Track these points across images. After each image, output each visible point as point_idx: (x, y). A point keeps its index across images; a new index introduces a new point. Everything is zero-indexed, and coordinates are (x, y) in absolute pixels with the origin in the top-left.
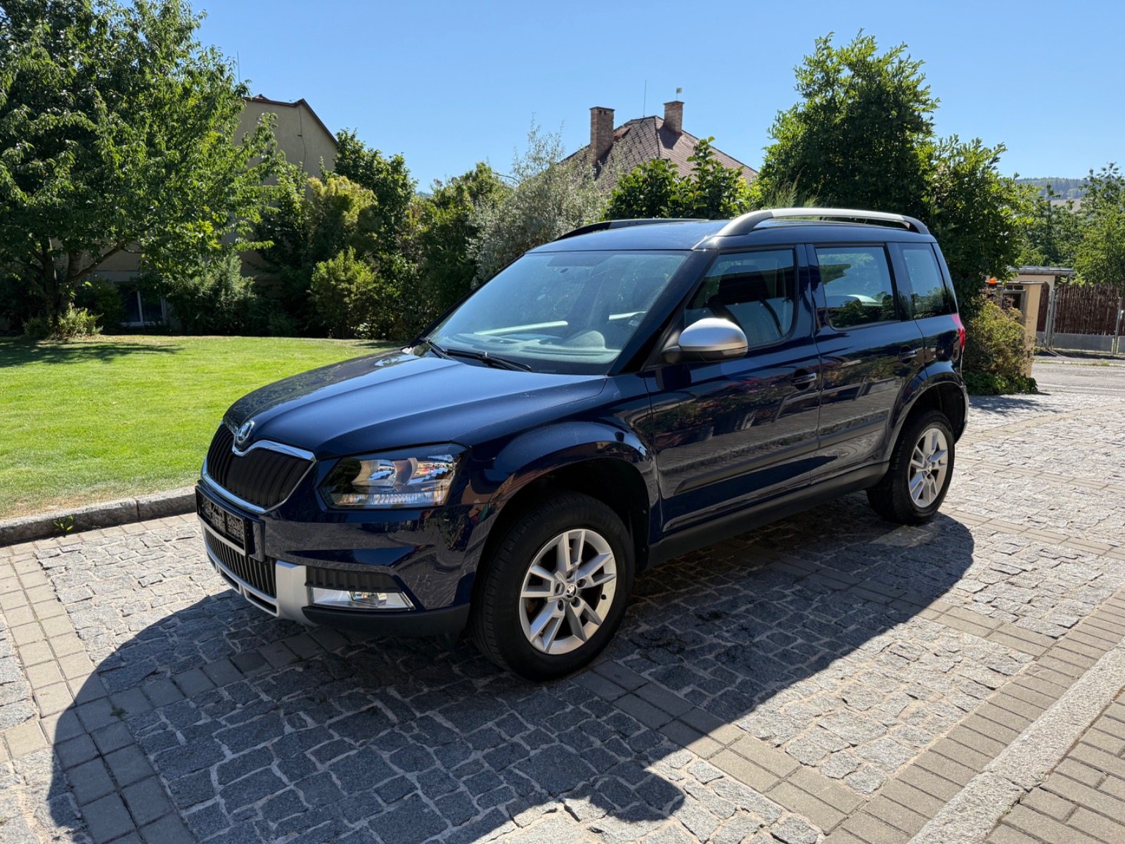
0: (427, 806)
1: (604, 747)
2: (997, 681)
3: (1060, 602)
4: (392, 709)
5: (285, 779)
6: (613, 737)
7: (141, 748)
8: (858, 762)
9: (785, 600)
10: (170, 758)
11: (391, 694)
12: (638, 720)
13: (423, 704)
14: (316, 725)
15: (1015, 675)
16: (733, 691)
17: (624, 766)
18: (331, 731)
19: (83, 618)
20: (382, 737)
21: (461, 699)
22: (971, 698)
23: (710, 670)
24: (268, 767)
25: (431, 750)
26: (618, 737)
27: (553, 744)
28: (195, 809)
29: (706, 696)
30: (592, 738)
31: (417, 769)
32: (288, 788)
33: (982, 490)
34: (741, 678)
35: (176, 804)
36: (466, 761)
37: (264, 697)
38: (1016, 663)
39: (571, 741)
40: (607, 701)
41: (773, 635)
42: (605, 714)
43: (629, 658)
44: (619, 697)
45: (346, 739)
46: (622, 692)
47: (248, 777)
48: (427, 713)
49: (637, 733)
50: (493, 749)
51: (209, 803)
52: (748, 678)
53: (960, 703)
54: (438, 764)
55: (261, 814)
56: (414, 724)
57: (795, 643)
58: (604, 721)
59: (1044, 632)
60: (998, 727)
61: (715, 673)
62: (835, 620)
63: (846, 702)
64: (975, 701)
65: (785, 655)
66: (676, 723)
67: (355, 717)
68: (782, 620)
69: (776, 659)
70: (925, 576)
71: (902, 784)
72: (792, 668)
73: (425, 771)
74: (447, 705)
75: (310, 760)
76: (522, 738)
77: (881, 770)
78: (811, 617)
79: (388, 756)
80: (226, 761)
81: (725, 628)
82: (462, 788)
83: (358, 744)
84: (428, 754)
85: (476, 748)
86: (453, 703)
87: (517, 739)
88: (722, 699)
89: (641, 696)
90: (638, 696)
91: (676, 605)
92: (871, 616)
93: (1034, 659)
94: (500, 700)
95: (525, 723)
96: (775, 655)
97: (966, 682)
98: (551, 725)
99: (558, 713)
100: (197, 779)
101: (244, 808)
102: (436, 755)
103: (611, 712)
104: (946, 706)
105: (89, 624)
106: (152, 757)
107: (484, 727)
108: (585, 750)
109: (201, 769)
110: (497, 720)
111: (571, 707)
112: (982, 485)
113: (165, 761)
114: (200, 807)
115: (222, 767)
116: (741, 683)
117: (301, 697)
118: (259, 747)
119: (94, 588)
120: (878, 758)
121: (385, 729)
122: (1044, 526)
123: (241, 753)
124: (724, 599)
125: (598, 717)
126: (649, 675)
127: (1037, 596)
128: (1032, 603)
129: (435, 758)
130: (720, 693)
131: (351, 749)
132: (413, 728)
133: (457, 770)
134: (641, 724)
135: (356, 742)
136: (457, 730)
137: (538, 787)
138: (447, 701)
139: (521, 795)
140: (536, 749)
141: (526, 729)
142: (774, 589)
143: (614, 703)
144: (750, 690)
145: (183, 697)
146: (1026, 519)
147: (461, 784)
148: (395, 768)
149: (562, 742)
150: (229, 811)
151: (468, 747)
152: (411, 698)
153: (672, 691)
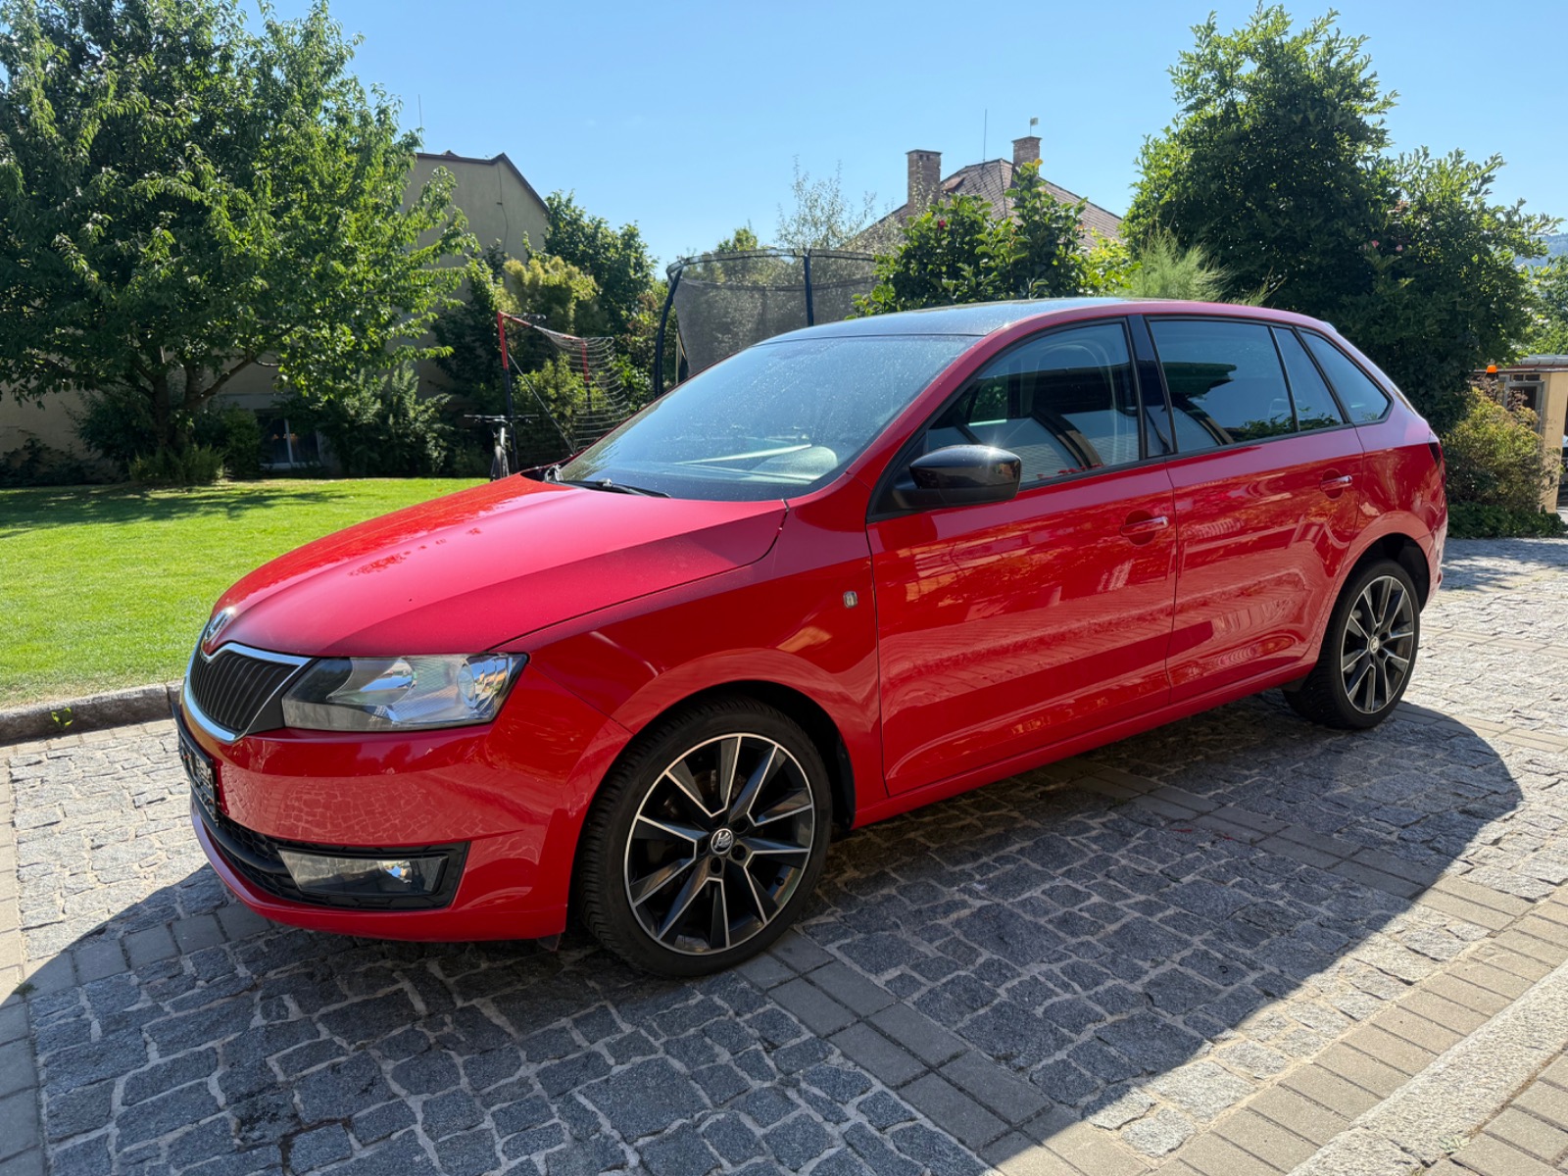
0: (421, 1150)
1: (732, 1064)
2: (1419, 970)
3: (1547, 842)
4: (422, 994)
5: (221, 1100)
6: (753, 1047)
7: (33, 1044)
8: (1150, 1101)
9: (1087, 835)
10: (68, 1060)
11: (431, 971)
12: (801, 1021)
13: (469, 988)
14: (302, 1016)
15: (1451, 960)
16: (965, 977)
17: (757, 1096)
18: (320, 1026)
19: (34, 851)
20: (394, 1037)
21: (533, 980)
22: (1367, 997)
23: (937, 943)
24: (204, 1080)
25: (459, 1060)
26: (761, 1048)
27: (653, 1057)
28: (68, 1144)
29: (921, 984)
30: (717, 1049)
31: (428, 1090)
32: (220, 1115)
33: (1444, 671)
34: (985, 955)
35: (46, 1134)
36: (511, 1079)
37: (242, 971)
38: (1457, 941)
39: (682, 1050)
40: (760, 989)
41: (1053, 889)
42: (750, 1010)
43: (814, 922)
44: (781, 983)
45: (337, 1039)
46: (787, 974)
47: (168, 1096)
48: (474, 1002)
49: (795, 1042)
50: (557, 1061)
51: (94, 1135)
52: (995, 957)
53: (1347, 1005)
54: (464, 1081)
55: (164, 1155)
56: (448, 1019)
57: (1087, 903)
58: (746, 1021)
59: (1513, 891)
60: (1407, 1047)
61: (946, 947)
62: (1160, 867)
63: (1151, 998)
64: (1374, 1002)
65: (1066, 921)
66: (862, 1027)
67: (366, 1003)
68: (1075, 865)
69: (1050, 927)
70: (1325, 800)
71: (1220, 1141)
72: (1074, 941)
73: (438, 1094)
74: (508, 990)
75: (270, 1069)
76: (607, 1045)
77: (1188, 1116)
78: (1124, 862)
79: (391, 1067)
80: (146, 1068)
81: (978, 877)
82: (488, 1123)
83: (353, 1047)
84: (454, 1066)
85: (530, 1060)
86: (520, 987)
87: (599, 1047)
88: (945, 990)
89: (817, 981)
90: (812, 983)
91: (909, 841)
92: (1223, 862)
93: (1488, 935)
94: (591, 984)
95: (618, 1021)
96: (1050, 921)
97: (1363, 972)
98: (658, 1025)
99: (676, 1006)
100: (92, 1096)
101: (143, 1144)
102: (465, 1068)
103: (761, 1006)
104: (1322, 1010)
105: (38, 859)
106: (41, 1059)
107: (555, 1025)
108: (703, 1067)
109: (105, 1079)
110: (576, 1016)
111: (700, 997)
112: (1446, 663)
113: (60, 1065)
114: (80, 1140)
115: (136, 1078)
116: (983, 965)
117: (296, 971)
118: (202, 1048)
119: (66, 809)
120: (1187, 1095)
121: (402, 1025)
122: (1540, 724)
123: (172, 1057)
124: (990, 832)
125: (737, 1014)
126: (838, 948)
127: (1511, 834)
128: (1500, 845)
129: (462, 1072)
130: (944, 980)
131: (339, 1055)
132: (445, 1024)
133: (489, 1094)
134: (803, 1027)
135: (350, 1044)
136: (510, 1030)
137: (606, 1126)
138: (509, 984)
139: (576, 1139)
140: (623, 1063)
141: (619, 1030)
142: (1073, 819)
143: (770, 993)
144: (995, 976)
145: (125, 968)
146: (1511, 714)
147: (488, 1118)
148: (395, 1087)
149: (668, 1053)
150: (119, 1147)
151: (519, 1057)
152: (457, 978)
153: (867, 975)
